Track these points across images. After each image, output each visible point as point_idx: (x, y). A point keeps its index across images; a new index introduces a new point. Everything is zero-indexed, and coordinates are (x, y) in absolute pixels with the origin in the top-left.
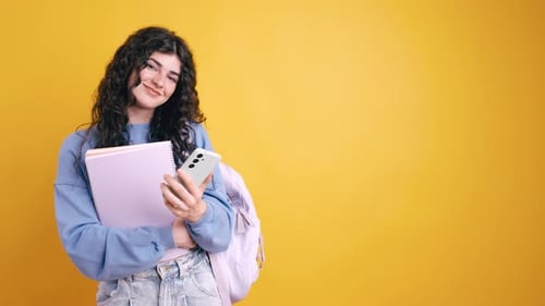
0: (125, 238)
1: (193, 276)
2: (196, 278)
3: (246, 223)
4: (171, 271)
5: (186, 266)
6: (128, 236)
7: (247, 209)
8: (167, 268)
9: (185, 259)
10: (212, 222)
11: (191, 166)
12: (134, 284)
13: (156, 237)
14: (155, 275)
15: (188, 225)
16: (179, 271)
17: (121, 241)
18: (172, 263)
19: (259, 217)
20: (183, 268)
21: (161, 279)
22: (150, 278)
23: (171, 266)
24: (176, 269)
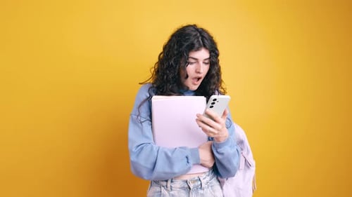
0: (170, 154)
1: (210, 188)
2: (212, 189)
4: (196, 183)
7: (248, 153)
11: (211, 107)
12: (172, 192)
13: (189, 154)
14: (187, 186)
17: (168, 157)
18: (197, 178)
20: (204, 182)
21: (190, 188)
22: (183, 188)
23: (197, 180)
24: (200, 183)
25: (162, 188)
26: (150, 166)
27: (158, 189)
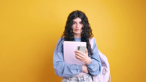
0: (69, 67)
1: (88, 81)
2: (89, 81)
3: (106, 70)
4: (81, 78)
5: (86, 77)
6: (70, 66)
7: (107, 67)
8: (81, 77)
9: (85, 75)
10: (93, 65)
12: (71, 81)
13: (77, 68)
14: (77, 79)
15: (87, 65)
16: (84, 79)
17: (68, 67)
18: (82, 76)
19: (110, 70)
20: (85, 78)
21: (79, 80)
22: (76, 80)
23: (82, 77)
24: (83, 78)
25: (67, 80)
26: (61, 71)
27: (65, 80)
